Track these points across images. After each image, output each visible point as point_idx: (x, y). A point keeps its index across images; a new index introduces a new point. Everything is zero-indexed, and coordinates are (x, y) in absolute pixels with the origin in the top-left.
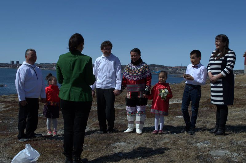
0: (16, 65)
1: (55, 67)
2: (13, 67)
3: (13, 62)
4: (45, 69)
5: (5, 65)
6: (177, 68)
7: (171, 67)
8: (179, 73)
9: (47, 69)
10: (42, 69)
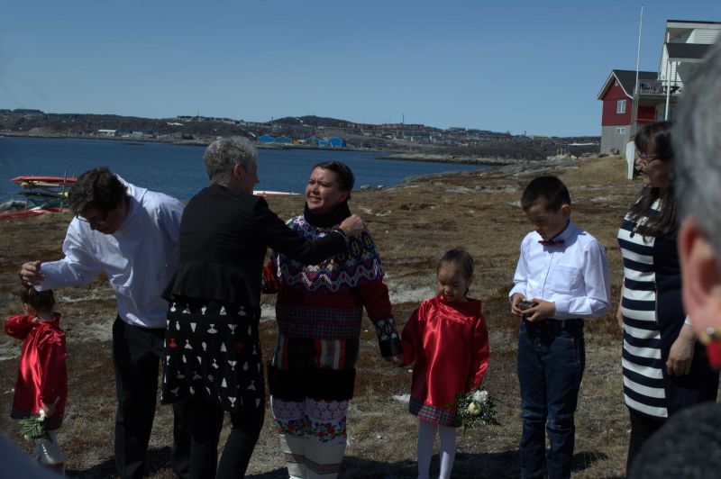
6: (388, 129)
7: (370, 127)
8: (396, 147)
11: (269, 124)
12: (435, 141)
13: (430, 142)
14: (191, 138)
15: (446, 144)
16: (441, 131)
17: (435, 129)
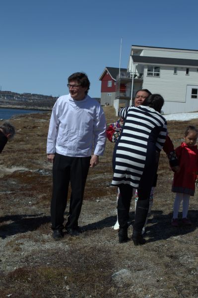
12: (16, 99)
13: (14, 100)
15: (22, 101)
16: (19, 94)
17: (17, 94)
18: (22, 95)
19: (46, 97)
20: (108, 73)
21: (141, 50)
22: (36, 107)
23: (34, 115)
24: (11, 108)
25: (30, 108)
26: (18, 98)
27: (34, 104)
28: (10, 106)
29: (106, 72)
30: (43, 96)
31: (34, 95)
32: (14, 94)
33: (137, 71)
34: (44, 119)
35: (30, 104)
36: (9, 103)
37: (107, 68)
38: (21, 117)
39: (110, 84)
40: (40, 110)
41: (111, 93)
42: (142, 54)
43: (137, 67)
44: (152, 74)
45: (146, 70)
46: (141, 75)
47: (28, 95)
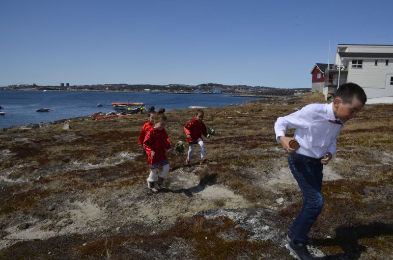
0: (67, 87)
1: (107, 88)
2: (63, 89)
3: (63, 84)
4: (97, 91)
5: (55, 88)
6: (236, 87)
7: (230, 86)
8: (238, 92)
9: (99, 91)
10: (94, 90)
11: (198, 86)
13: (249, 91)
14: (173, 91)
15: (254, 91)
16: (252, 87)
18: (254, 88)
19: (271, 88)
20: (318, 68)
21: (346, 48)
22: (264, 96)
23: (261, 100)
24: (246, 96)
25: (260, 96)
26: (252, 90)
27: (262, 93)
28: (246, 95)
29: (316, 67)
30: (268, 88)
31: (262, 87)
32: (249, 87)
33: (342, 64)
34: (269, 103)
35: (260, 94)
36: (246, 93)
37: (317, 64)
38: (251, 102)
39: (319, 76)
40: (266, 97)
41: (320, 83)
42: (347, 51)
43: (342, 62)
44: (355, 66)
45: (350, 64)
46: (346, 67)
47: (258, 88)
